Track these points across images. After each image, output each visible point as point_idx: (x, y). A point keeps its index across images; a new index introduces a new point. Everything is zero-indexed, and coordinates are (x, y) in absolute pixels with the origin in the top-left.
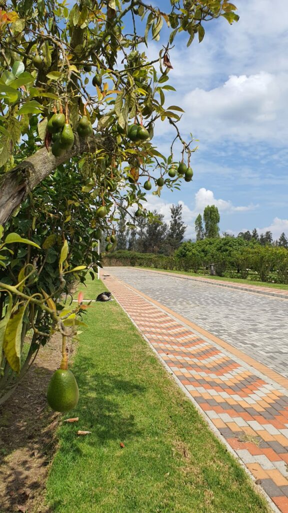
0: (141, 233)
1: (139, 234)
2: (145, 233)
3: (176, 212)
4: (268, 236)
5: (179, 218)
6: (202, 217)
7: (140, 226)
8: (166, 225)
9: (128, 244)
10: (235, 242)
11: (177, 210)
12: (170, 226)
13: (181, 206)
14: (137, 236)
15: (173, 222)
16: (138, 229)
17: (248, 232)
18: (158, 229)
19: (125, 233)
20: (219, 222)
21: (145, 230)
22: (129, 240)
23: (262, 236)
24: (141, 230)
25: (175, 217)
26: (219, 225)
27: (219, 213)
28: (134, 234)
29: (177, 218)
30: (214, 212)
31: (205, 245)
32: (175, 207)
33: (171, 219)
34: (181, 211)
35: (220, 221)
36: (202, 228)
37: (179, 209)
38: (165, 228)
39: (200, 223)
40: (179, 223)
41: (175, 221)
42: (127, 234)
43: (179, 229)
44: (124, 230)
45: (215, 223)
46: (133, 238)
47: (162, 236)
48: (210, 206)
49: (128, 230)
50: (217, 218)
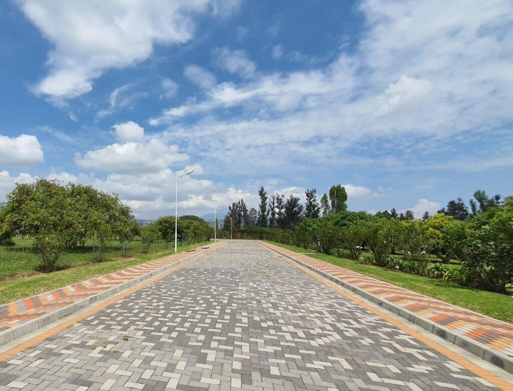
0: (280, 214)
1: (278, 214)
2: (284, 213)
3: (310, 195)
4: (410, 215)
5: (314, 201)
6: (328, 196)
7: (278, 208)
8: (301, 206)
9: (269, 222)
10: (356, 216)
11: (312, 194)
12: (305, 207)
13: (315, 190)
14: (277, 216)
15: (308, 204)
16: (277, 210)
17: (386, 211)
18: (295, 209)
19: (266, 213)
20: (346, 200)
21: (283, 211)
22: (270, 219)
23: (402, 215)
24: (280, 211)
25: (310, 200)
26: (347, 203)
27: (346, 191)
28: (273, 214)
29: (312, 200)
30: (341, 191)
31: (326, 221)
32: (309, 192)
33: (307, 201)
34: (315, 195)
35: (348, 199)
36: (328, 205)
37: (313, 193)
38: (301, 208)
39: (326, 201)
40: (314, 204)
41: (310, 203)
42: (268, 214)
43: (314, 209)
44: (265, 211)
45: (342, 201)
46: (272, 218)
47: (299, 215)
48: (336, 186)
49: (269, 211)
50: (344, 195)
